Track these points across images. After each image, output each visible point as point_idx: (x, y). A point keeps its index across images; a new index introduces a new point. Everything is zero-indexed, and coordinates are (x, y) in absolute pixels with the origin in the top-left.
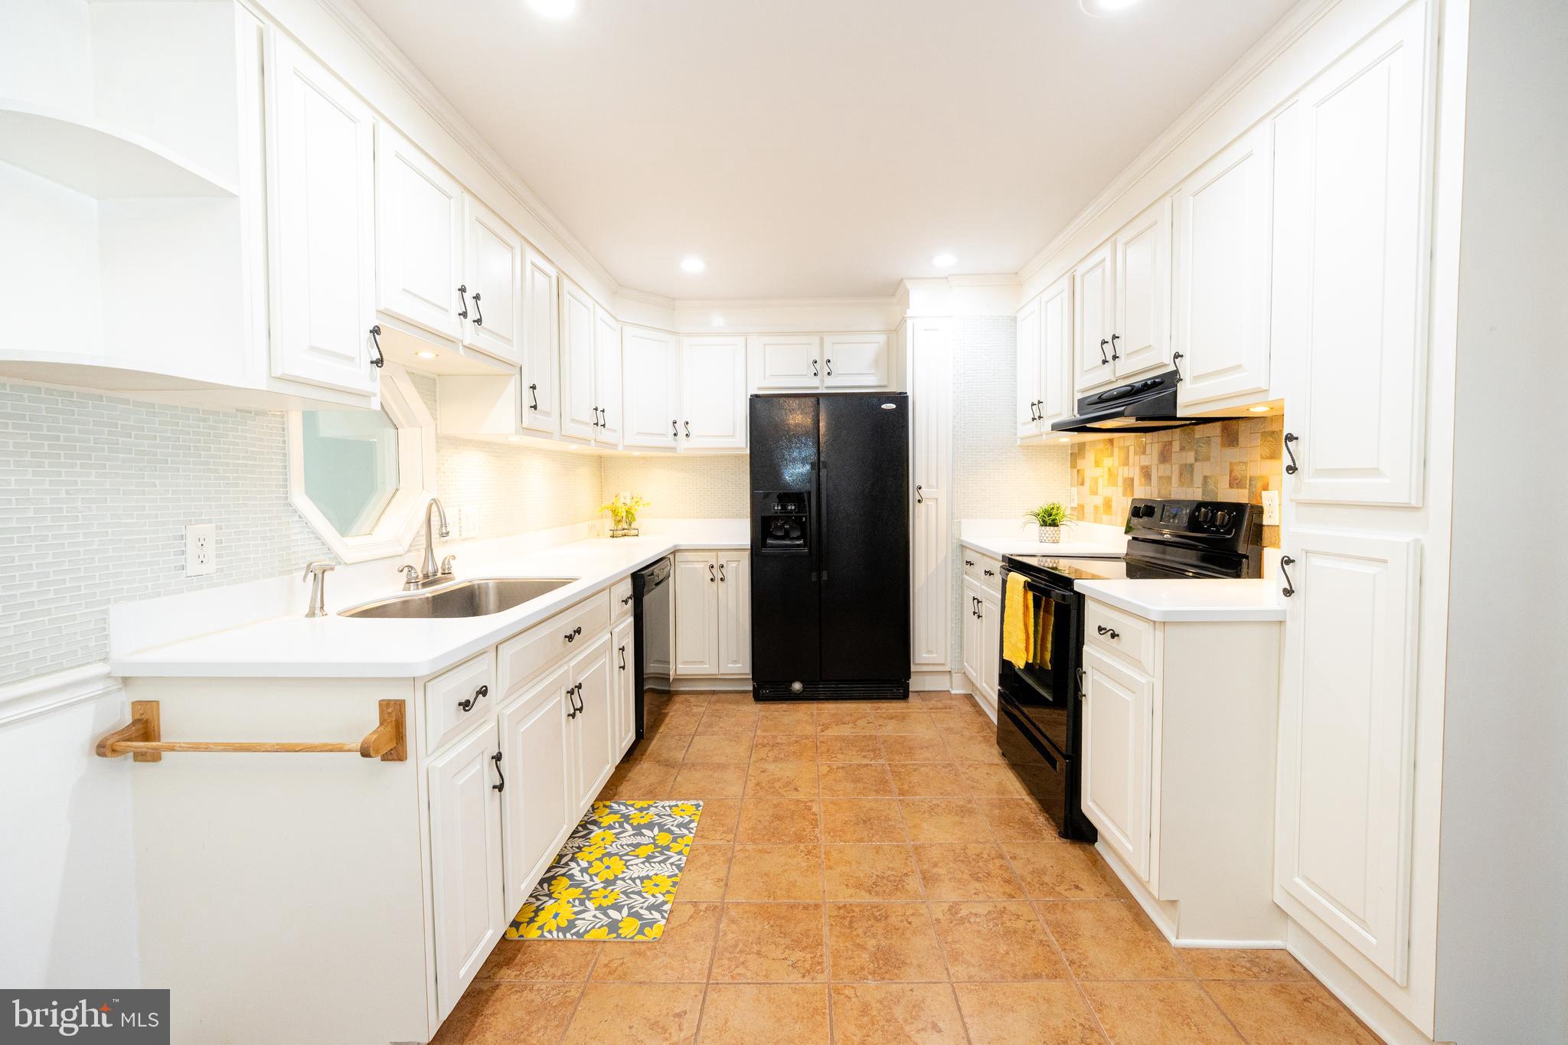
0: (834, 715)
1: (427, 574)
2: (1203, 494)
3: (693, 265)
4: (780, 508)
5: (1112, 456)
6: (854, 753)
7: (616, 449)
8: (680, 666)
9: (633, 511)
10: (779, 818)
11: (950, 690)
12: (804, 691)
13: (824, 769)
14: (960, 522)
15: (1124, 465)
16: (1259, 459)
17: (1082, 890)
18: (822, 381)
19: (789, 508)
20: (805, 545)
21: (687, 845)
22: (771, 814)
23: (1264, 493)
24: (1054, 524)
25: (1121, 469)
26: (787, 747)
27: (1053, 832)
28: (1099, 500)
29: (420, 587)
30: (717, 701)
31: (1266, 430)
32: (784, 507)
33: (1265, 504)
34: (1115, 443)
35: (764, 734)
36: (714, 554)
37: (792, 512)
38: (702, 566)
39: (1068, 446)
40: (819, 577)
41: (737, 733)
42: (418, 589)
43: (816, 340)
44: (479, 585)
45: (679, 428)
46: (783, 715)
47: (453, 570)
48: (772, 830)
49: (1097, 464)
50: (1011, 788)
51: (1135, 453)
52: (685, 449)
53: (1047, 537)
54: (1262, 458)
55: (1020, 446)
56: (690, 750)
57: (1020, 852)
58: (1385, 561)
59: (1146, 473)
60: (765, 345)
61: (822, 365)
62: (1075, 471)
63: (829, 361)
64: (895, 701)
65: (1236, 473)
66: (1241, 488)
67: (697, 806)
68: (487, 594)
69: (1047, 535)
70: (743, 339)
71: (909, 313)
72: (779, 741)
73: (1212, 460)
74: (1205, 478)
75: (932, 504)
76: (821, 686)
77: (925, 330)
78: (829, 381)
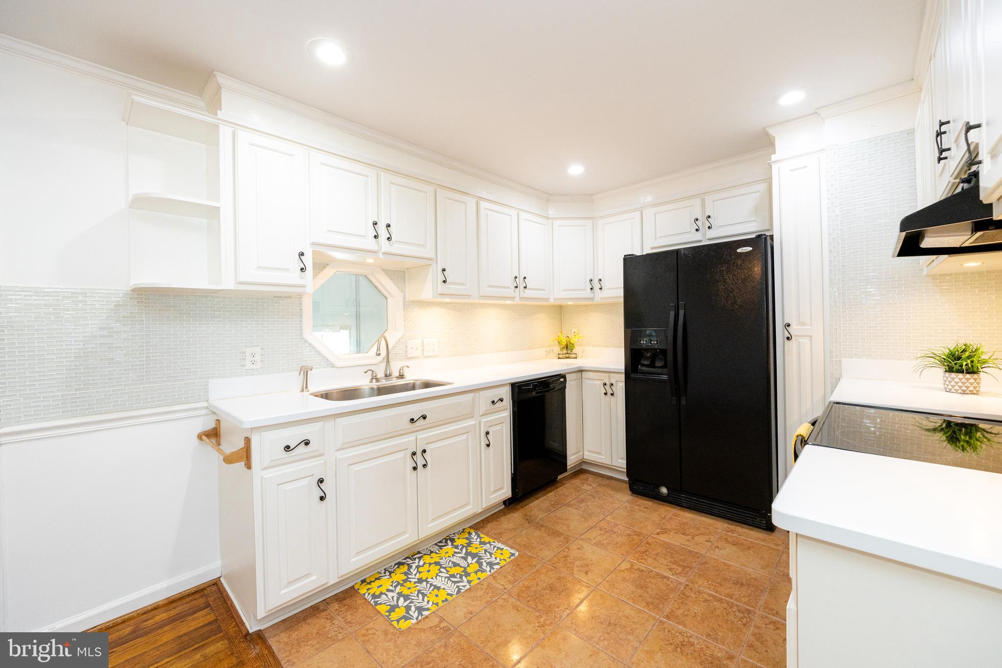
0: (683, 523)
1: (386, 375)
3: (576, 170)
6: (665, 563)
7: (549, 302)
8: (586, 453)
9: (573, 341)
12: (667, 495)
13: (624, 567)
14: (840, 361)
18: (705, 234)
21: (479, 579)
26: (615, 537)
30: (605, 485)
36: (607, 374)
38: (599, 383)
40: (679, 401)
41: (592, 513)
43: (697, 202)
45: (594, 284)
48: (538, 595)
52: (601, 298)
55: (927, 276)
56: (551, 514)
60: (656, 214)
61: (702, 222)
63: (709, 217)
67: (513, 555)
70: (638, 214)
71: (774, 158)
72: (616, 530)
75: (805, 341)
76: (683, 496)
77: (792, 170)
78: (711, 234)
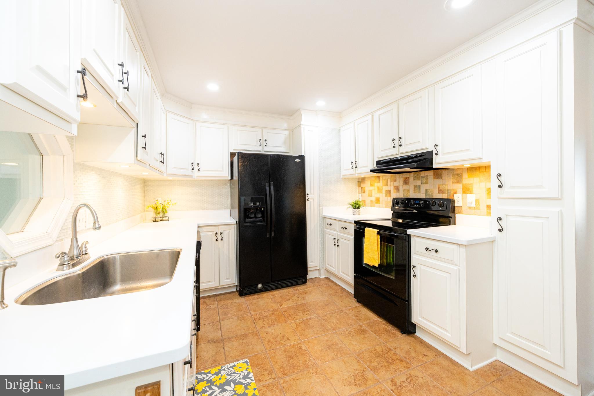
0: (281, 297)
1: (73, 256)
2: (425, 196)
4: (253, 204)
5: (379, 182)
6: (301, 314)
9: (166, 208)
10: (290, 358)
11: (319, 277)
12: (263, 287)
13: (294, 326)
14: (323, 208)
15: (385, 186)
16: (451, 183)
17: (427, 356)
18: (263, 148)
19: (257, 204)
20: (264, 220)
21: (255, 389)
22: (285, 356)
23: (455, 195)
24: (359, 208)
25: (384, 187)
26: (270, 318)
27: (399, 332)
28: (373, 198)
29: (71, 267)
30: (221, 300)
31: (454, 173)
32: (255, 204)
33: (455, 199)
34: (380, 178)
35: (255, 313)
36: (217, 227)
37: (258, 206)
38: (211, 234)
39: (357, 179)
40: (270, 234)
41: (241, 315)
42: (70, 269)
43: (260, 130)
44: (108, 259)
45: (194, 166)
46: (258, 301)
47: (88, 251)
48: (292, 366)
49: (371, 185)
50: (371, 317)
51: (391, 181)
52: (197, 177)
53: (355, 213)
54: (453, 183)
55: (342, 178)
56: (222, 330)
57: (395, 345)
58: (547, 218)
59: (397, 189)
60: (237, 130)
61: (263, 142)
62: (360, 188)
63: (266, 140)
64: (302, 285)
65: (440, 188)
66: (443, 193)
67: (247, 363)
68: (114, 264)
69: (357, 212)
70: (227, 127)
71: (301, 123)
72: (264, 315)
73: (429, 183)
74: (426, 190)
75: (312, 201)
76: (271, 284)
77: (308, 131)
78: (266, 149)
